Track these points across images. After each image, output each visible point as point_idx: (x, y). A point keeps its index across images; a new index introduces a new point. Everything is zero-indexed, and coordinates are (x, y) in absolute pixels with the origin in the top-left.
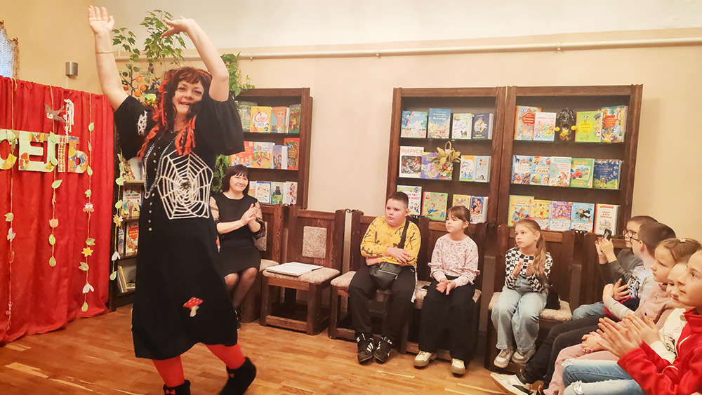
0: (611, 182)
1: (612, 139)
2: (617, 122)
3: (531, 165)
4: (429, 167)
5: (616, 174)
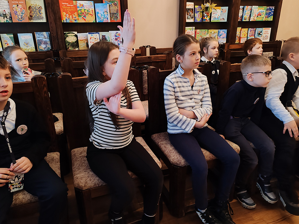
0: (270, 17)
3: (243, 11)
4: (198, 14)
5: (272, 13)
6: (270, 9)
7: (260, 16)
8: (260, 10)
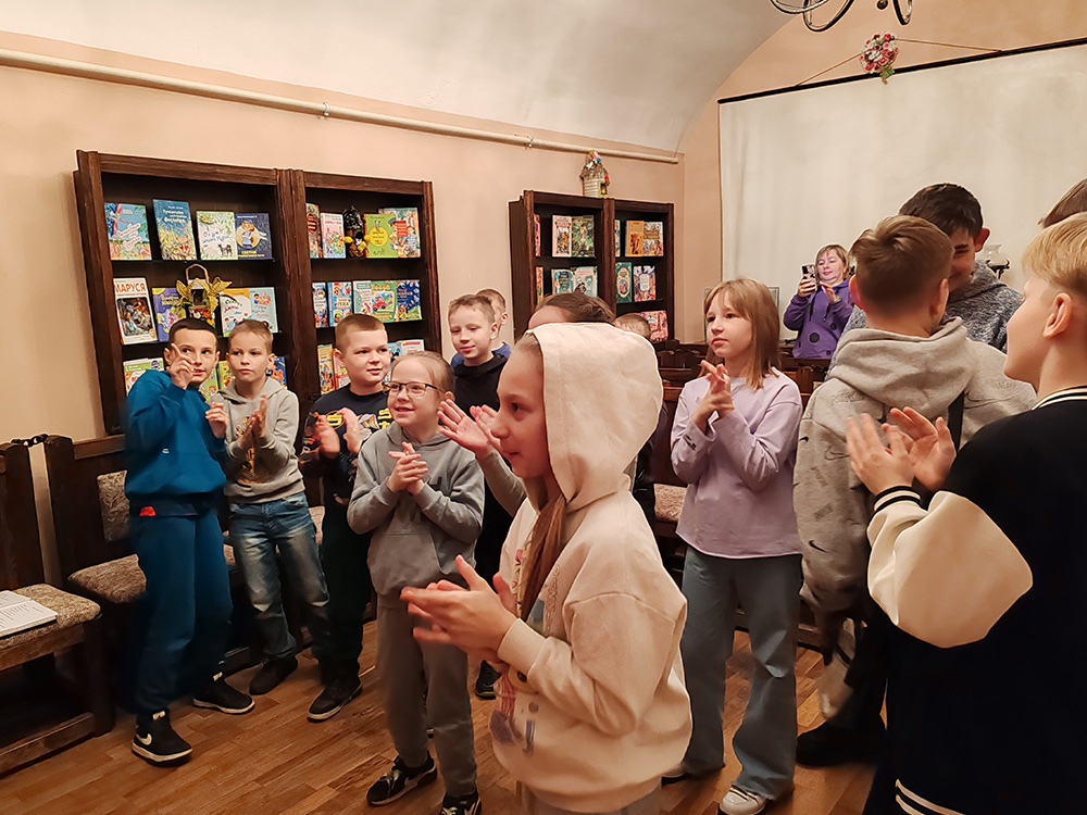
0: (413, 310)
1: (407, 253)
2: (411, 231)
3: (327, 296)
4: (168, 316)
5: (417, 299)
6: (407, 286)
7: (384, 308)
8: (380, 293)
